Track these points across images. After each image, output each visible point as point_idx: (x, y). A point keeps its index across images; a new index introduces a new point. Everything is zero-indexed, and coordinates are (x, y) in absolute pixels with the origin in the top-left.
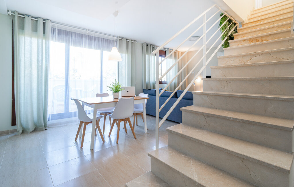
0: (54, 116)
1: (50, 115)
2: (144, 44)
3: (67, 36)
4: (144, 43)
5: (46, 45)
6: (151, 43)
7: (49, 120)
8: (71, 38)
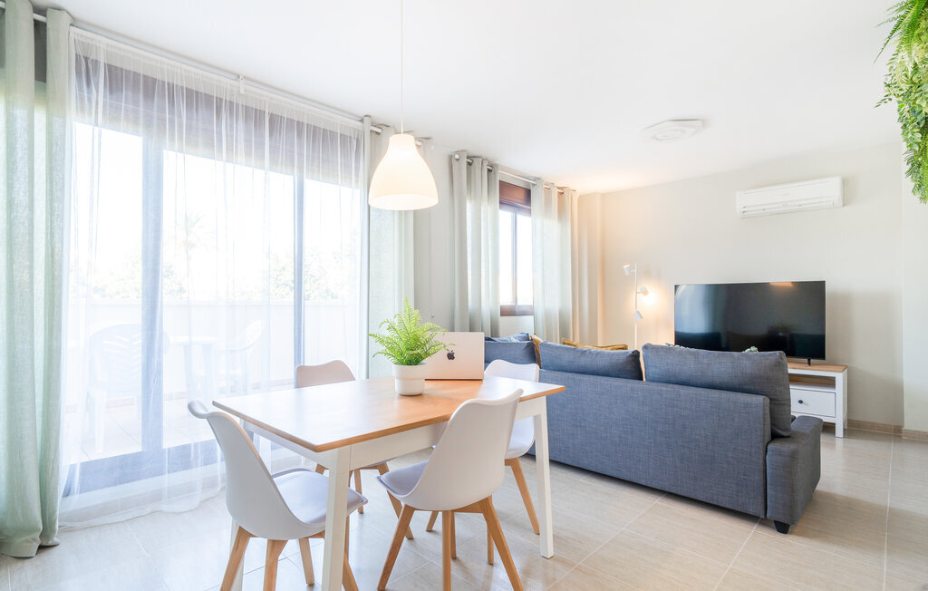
0: (95, 473)
1: (73, 467)
2: (457, 157)
3: (153, 100)
4: (457, 152)
5: (50, 133)
6: (484, 155)
7: (67, 493)
8: (172, 112)
